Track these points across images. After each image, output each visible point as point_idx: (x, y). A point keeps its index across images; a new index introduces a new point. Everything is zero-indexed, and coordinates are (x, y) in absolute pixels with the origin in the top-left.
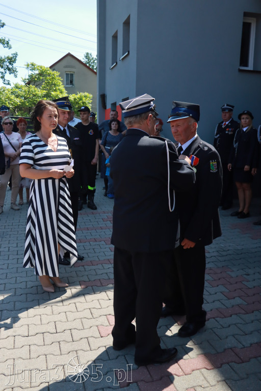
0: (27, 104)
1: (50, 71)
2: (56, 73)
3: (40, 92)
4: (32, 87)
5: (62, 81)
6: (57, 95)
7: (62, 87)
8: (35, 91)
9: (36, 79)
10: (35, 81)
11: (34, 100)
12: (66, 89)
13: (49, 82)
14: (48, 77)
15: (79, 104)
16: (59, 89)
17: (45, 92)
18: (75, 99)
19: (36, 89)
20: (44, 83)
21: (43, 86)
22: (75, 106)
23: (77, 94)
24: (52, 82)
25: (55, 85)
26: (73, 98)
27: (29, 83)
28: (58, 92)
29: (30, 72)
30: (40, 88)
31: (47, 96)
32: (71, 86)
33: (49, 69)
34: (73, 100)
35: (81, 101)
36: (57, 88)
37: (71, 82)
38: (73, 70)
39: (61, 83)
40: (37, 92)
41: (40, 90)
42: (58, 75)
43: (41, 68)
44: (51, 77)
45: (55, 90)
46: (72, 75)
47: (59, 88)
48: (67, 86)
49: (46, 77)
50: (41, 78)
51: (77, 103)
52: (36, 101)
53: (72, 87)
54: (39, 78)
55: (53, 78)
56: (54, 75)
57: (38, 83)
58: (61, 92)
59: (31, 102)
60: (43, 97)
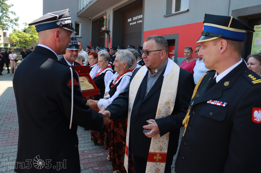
0: (22, 41)
3: (28, 35)
9: (27, 30)
11: (26, 39)
13: (33, 31)
17: (30, 35)
19: (26, 34)
27: (25, 31)
29: (25, 27)
31: (32, 37)
40: (26, 36)
41: (28, 34)
45: (35, 35)
50: (29, 29)
52: (27, 39)
59: (24, 39)
60: (30, 37)
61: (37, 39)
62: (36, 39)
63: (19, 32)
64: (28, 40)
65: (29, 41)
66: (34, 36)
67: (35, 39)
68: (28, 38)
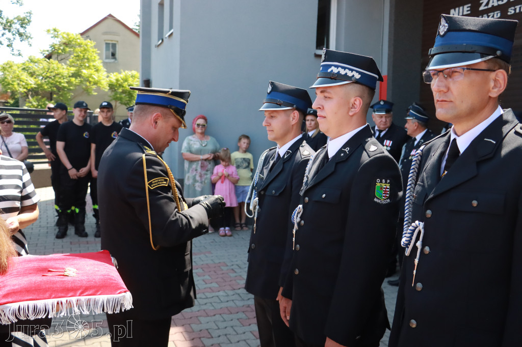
0: (46, 87)
1: (81, 40)
2: (90, 43)
4: (54, 63)
5: (99, 54)
6: (91, 75)
7: (98, 63)
8: (58, 68)
9: (60, 51)
10: (59, 54)
11: (57, 82)
12: (105, 64)
13: (79, 56)
14: (78, 49)
15: (123, 87)
16: (94, 66)
17: (73, 70)
18: (117, 80)
19: (60, 65)
20: (72, 56)
21: (71, 60)
22: (118, 89)
23: (120, 73)
24: (84, 56)
25: (88, 59)
26: (115, 78)
27: (49, 57)
28: (92, 71)
29: (52, 41)
30: (66, 64)
31: (76, 75)
32: (113, 60)
33: (79, 36)
34: (115, 81)
35: (126, 83)
36: (92, 64)
37: (113, 55)
38: (115, 38)
39: (97, 57)
40: (61, 71)
41: (65, 67)
42: (93, 45)
43: (68, 35)
44: (82, 49)
45: (89, 67)
46: (114, 46)
47: (95, 64)
48: (107, 61)
49: (75, 48)
50: (68, 49)
51: (121, 86)
52: (60, 83)
53: (114, 62)
54: (64, 49)
55: (85, 50)
56: (86, 45)
57: (63, 57)
58: (97, 71)
59: (52, 84)
60: (70, 77)
61: (95, 83)
62: (90, 82)
63: (32, 61)
64: (66, 85)
65: (70, 90)
66: (85, 72)
67: (88, 84)
68: (66, 80)
